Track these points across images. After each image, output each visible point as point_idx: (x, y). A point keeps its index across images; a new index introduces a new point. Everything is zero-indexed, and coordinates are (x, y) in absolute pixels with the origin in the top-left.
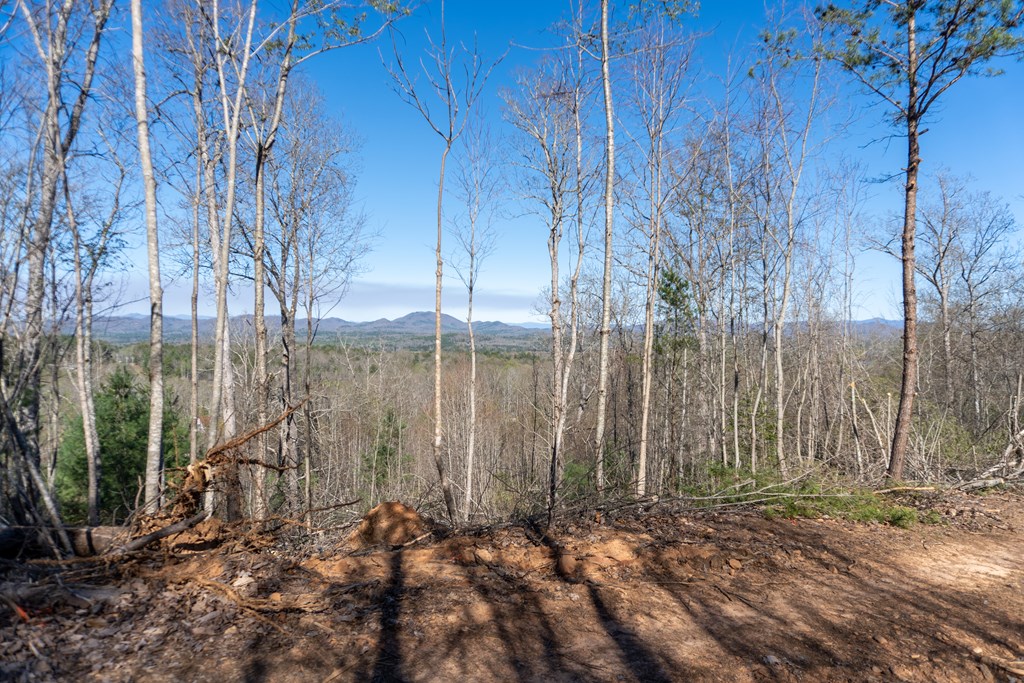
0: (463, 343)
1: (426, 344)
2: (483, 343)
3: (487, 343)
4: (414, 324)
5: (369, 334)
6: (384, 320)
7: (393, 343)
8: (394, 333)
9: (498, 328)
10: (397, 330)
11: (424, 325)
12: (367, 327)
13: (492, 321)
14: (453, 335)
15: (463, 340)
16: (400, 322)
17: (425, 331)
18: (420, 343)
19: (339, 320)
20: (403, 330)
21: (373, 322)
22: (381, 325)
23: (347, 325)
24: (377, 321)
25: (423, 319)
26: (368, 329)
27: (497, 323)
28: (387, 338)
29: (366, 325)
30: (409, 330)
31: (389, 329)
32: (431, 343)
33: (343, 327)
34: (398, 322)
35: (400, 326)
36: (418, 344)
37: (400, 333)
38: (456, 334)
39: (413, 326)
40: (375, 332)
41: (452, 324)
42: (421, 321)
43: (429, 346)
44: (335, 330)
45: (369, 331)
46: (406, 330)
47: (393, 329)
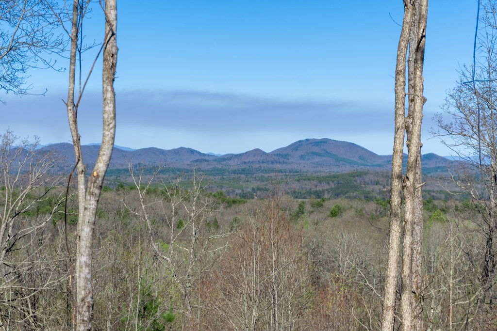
0: (377, 187)
1: (320, 188)
4: (302, 157)
5: (234, 172)
6: (257, 152)
7: (270, 186)
8: (273, 171)
9: (432, 164)
10: (278, 166)
11: (317, 159)
12: (231, 162)
14: (360, 174)
15: (377, 183)
16: (282, 155)
17: (320, 168)
18: (310, 186)
19: (192, 152)
20: (285, 167)
21: (240, 155)
22: (251, 159)
23: (203, 159)
25: (316, 149)
26: (234, 165)
28: (262, 179)
29: (230, 159)
30: (294, 166)
31: (265, 165)
32: (326, 187)
33: (197, 161)
34: (278, 155)
35: (282, 160)
36: (308, 187)
37: (280, 171)
38: (366, 174)
39: (302, 161)
40: (243, 170)
41: (360, 158)
42: (313, 153)
43: (323, 191)
44: (186, 167)
45: (236, 168)
46: (290, 167)
47: (270, 166)
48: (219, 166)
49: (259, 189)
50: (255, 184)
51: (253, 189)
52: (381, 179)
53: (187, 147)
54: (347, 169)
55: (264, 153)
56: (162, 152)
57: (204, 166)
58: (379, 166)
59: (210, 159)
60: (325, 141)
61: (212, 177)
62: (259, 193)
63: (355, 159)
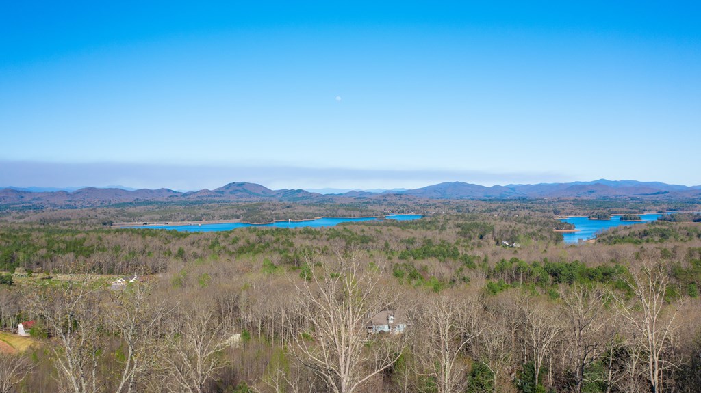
0: (269, 211)
1: (238, 213)
2: (285, 210)
3: (289, 210)
4: (231, 193)
5: (192, 203)
6: (206, 190)
7: (211, 212)
8: (214, 201)
9: (300, 195)
10: (217, 199)
11: (239, 194)
13: (296, 189)
14: (260, 205)
15: (269, 209)
16: (219, 192)
17: (240, 199)
18: (233, 211)
19: (169, 190)
20: (221, 199)
21: (196, 192)
22: (202, 195)
23: (174, 194)
24: (200, 192)
25: (238, 188)
26: (192, 198)
27: (300, 191)
28: (207, 208)
29: (190, 195)
30: (226, 198)
31: (210, 198)
32: (242, 212)
33: (171, 196)
34: (218, 192)
35: (220, 195)
36: (232, 212)
37: (218, 202)
38: (263, 204)
39: (230, 195)
40: (197, 201)
41: (263, 192)
42: (237, 190)
43: (240, 214)
44: (164, 200)
45: (193, 200)
46: (223, 198)
47: (213, 198)
48: (184, 199)
49: (205, 214)
50: (203, 211)
51: (202, 215)
52: (271, 207)
53: (165, 187)
54: (256, 200)
55: (210, 191)
56: (151, 191)
57: (175, 199)
58: (273, 196)
59: (179, 195)
60: (244, 184)
61: (178, 207)
62: (205, 217)
63: (260, 193)
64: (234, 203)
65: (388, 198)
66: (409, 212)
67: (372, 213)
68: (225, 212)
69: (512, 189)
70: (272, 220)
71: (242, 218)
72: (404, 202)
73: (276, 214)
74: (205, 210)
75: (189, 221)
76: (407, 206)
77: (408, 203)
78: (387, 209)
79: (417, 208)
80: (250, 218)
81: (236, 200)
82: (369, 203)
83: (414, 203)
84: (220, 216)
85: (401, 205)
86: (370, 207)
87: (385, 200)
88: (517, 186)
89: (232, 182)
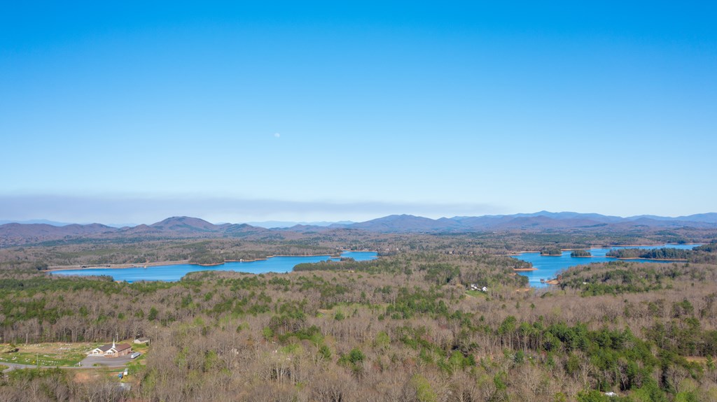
0: (217, 251)
1: (185, 253)
2: (234, 249)
3: (238, 249)
4: (171, 228)
5: (130, 240)
6: (143, 226)
7: (155, 251)
8: (154, 238)
9: (245, 230)
10: (156, 235)
11: (180, 229)
12: (128, 233)
13: (240, 223)
14: (208, 243)
15: (218, 248)
16: (158, 227)
17: (182, 235)
18: (179, 251)
19: (101, 226)
20: (161, 234)
21: (133, 228)
22: (140, 230)
23: (108, 230)
24: (137, 227)
25: (178, 223)
26: (129, 235)
27: (244, 225)
28: (149, 246)
29: (126, 231)
30: (167, 235)
31: (148, 234)
32: (189, 252)
33: (105, 233)
34: (156, 227)
35: (159, 230)
36: (178, 252)
37: (159, 239)
38: (211, 242)
39: (170, 231)
40: (136, 238)
41: (205, 227)
42: (177, 226)
43: (188, 254)
44: (99, 237)
45: (130, 237)
46: (164, 235)
47: (152, 235)
48: (120, 236)
49: (148, 255)
50: (144, 251)
51: (145, 255)
52: (219, 245)
53: (98, 222)
55: (148, 227)
56: (82, 226)
57: (110, 236)
58: (216, 231)
59: (114, 231)
60: (184, 218)
61: (116, 245)
62: (148, 257)
63: (202, 228)
64: (177, 241)
65: (337, 233)
66: (362, 249)
67: (325, 251)
68: (170, 252)
69: (457, 221)
70: (223, 261)
71: (190, 259)
72: (354, 238)
73: (226, 253)
74: (147, 249)
75: (131, 262)
76: (360, 243)
77: (359, 238)
78: (340, 245)
79: (370, 244)
80: (198, 259)
81: (177, 236)
82: (318, 238)
83: (364, 238)
84: (166, 256)
85: (353, 241)
86: (321, 244)
87: (334, 235)
88: (463, 219)
89: (171, 216)
